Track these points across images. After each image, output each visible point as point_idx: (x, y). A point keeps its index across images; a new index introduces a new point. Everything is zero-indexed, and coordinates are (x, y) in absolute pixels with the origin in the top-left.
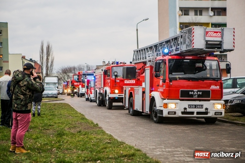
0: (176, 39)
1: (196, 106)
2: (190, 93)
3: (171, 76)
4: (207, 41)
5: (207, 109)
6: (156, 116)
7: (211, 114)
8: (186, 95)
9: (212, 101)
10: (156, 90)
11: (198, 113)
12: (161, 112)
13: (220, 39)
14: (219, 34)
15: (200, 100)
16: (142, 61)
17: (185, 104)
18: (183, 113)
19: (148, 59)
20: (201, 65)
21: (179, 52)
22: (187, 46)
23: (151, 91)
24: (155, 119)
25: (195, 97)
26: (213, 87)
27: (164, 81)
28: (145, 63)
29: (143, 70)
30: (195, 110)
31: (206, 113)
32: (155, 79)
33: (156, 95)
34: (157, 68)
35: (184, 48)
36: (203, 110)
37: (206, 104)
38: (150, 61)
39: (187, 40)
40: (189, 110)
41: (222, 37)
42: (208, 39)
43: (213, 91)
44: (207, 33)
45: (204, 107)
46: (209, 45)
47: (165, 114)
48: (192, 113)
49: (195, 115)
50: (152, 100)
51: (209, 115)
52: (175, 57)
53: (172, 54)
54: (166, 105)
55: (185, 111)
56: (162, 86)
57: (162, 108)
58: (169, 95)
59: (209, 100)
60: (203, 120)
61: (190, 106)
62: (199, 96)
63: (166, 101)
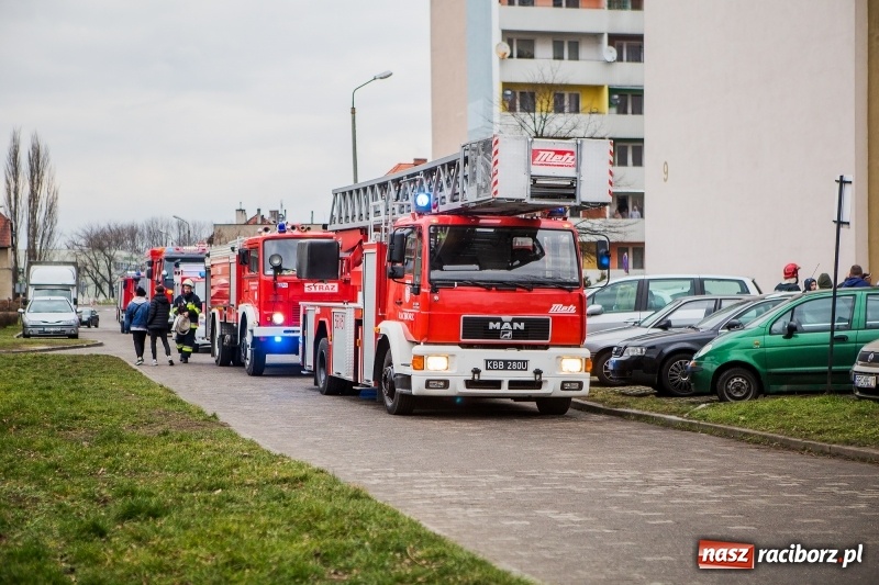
0: (452, 164)
1: (506, 364)
2: (492, 325)
3: (436, 274)
4: (534, 179)
5: (538, 372)
6: (392, 394)
7: (551, 388)
8: (478, 333)
9: (553, 351)
10: (394, 317)
11: (513, 384)
12: (407, 379)
13: (570, 172)
14: (569, 159)
15: (519, 347)
16: (357, 224)
17: (477, 358)
18: (469, 384)
19: (373, 220)
20: (528, 242)
21: (458, 205)
22: (479, 189)
23: (379, 319)
24: (389, 403)
25: (506, 338)
26: (558, 309)
27: (416, 291)
28: (364, 231)
29: (358, 251)
30: (506, 376)
31: (537, 384)
32: (393, 285)
33: (395, 330)
34: (396, 252)
35: (471, 196)
36: (528, 376)
37: (536, 359)
38: (377, 229)
39: (480, 169)
40: (486, 375)
41: (577, 167)
42: (537, 170)
43: (558, 319)
44: (535, 153)
45: (532, 367)
46: (539, 188)
47: (418, 387)
48: (497, 384)
49: (505, 390)
50: (383, 345)
51: (545, 390)
52: (451, 219)
53: (442, 208)
54: (419, 362)
55: (476, 377)
56: (410, 306)
57: (408, 371)
58: (431, 329)
59: (546, 347)
60: (533, 405)
61: (490, 365)
62: (517, 334)
63: (421, 349)
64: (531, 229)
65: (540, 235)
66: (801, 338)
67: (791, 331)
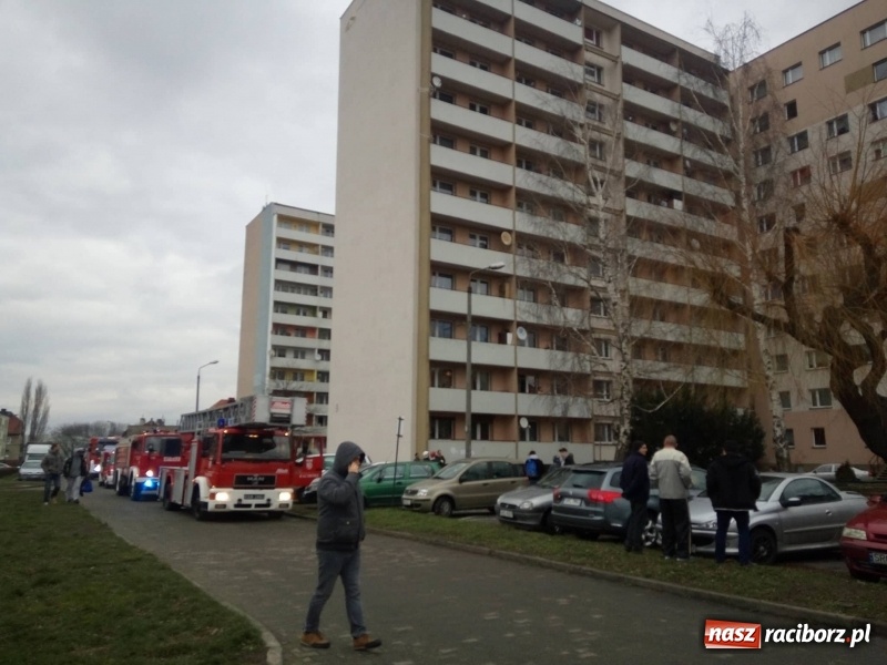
1: (254, 497)
2: (249, 479)
3: (225, 455)
4: (272, 414)
5: (269, 500)
6: (198, 510)
7: (274, 507)
8: (241, 482)
9: (277, 490)
10: (203, 475)
11: (257, 506)
12: (206, 504)
13: (288, 412)
14: (288, 406)
15: (261, 488)
16: (191, 431)
17: (241, 493)
18: (236, 506)
19: (197, 429)
20: (269, 441)
21: (237, 424)
22: (247, 418)
23: (196, 476)
24: (197, 515)
25: (256, 484)
26: (280, 471)
27: (214, 462)
28: (193, 434)
29: (190, 442)
30: (254, 502)
31: (268, 505)
32: (204, 461)
33: (202, 480)
34: (206, 445)
35: (243, 421)
36: (263, 502)
37: (268, 493)
38: (199, 433)
39: (248, 409)
40: (245, 502)
41: (292, 409)
42: (274, 411)
43: (280, 476)
44: (273, 403)
45: (266, 498)
46: (275, 419)
47: (211, 507)
48: (249, 506)
49: (253, 508)
50: (196, 487)
51: (271, 508)
52: (234, 431)
54: (213, 496)
55: (240, 503)
56: (211, 470)
57: (207, 500)
58: (219, 482)
59: (273, 488)
60: (266, 514)
61: (247, 497)
62: (260, 483)
63: (214, 490)
64: (271, 435)
65: (275, 438)
66: (384, 483)
67: (380, 480)
